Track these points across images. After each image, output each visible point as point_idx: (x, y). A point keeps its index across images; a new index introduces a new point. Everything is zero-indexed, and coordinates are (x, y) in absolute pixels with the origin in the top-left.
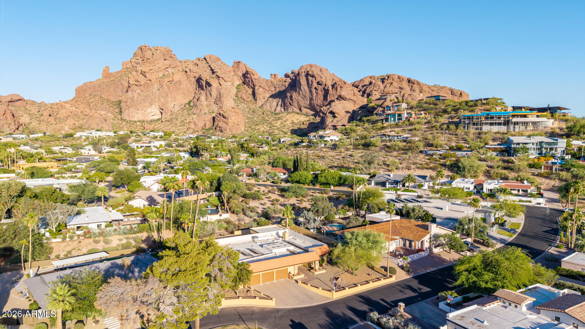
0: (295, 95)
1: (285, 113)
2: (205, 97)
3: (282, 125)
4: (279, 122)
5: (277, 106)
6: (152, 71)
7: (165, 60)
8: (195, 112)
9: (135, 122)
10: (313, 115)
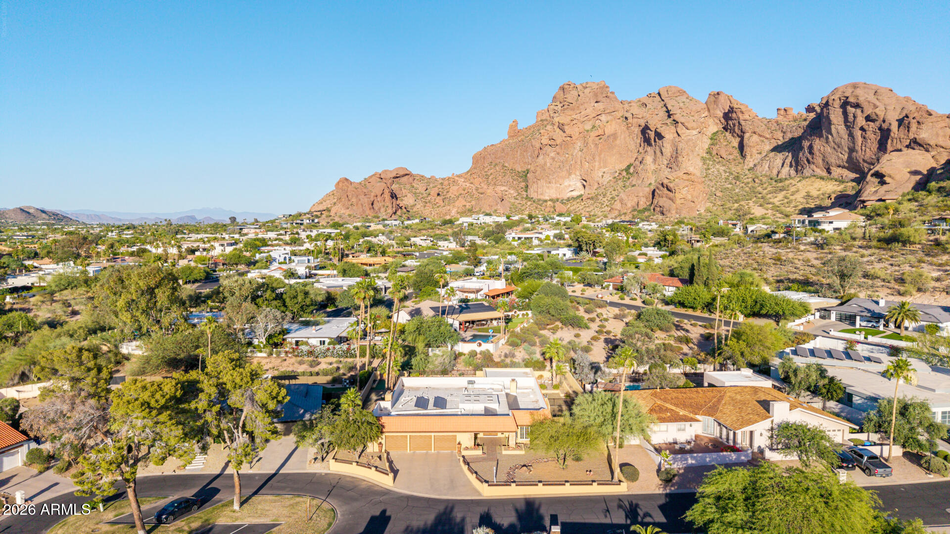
0: (818, 144)
1: (796, 178)
2: (653, 157)
3: (786, 201)
4: (781, 195)
5: (783, 166)
6: (574, 122)
7: (596, 102)
8: (634, 183)
9: (546, 201)
10: (853, 180)
